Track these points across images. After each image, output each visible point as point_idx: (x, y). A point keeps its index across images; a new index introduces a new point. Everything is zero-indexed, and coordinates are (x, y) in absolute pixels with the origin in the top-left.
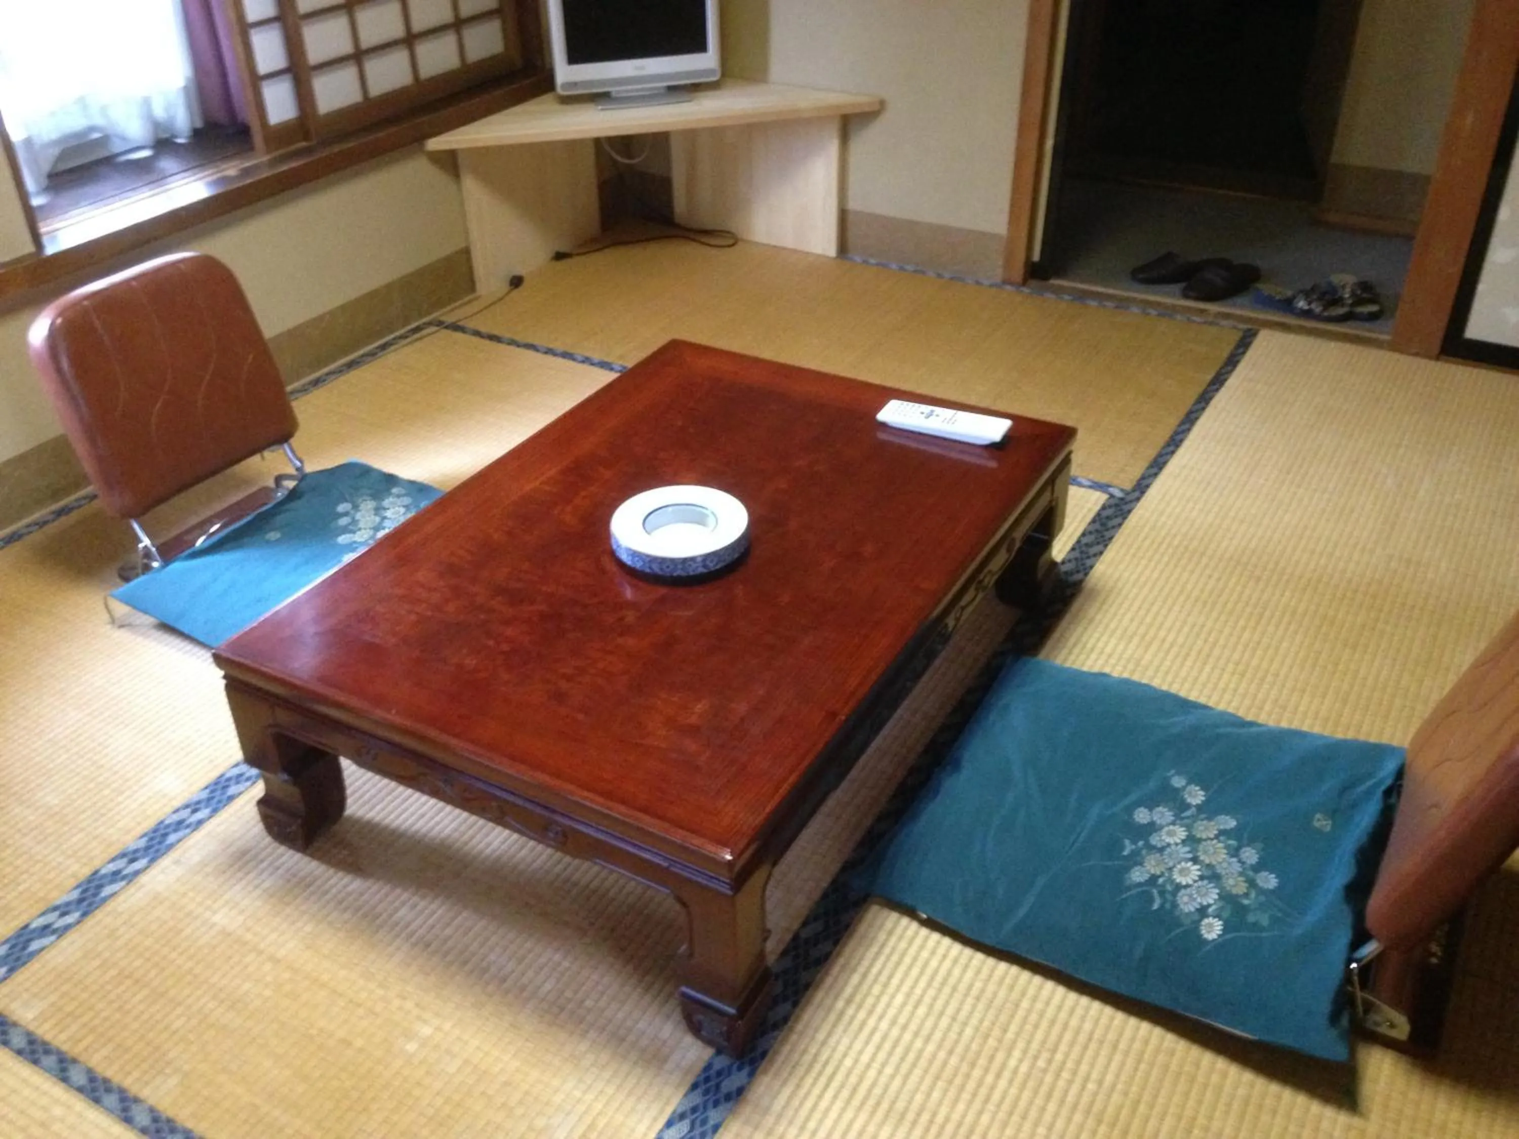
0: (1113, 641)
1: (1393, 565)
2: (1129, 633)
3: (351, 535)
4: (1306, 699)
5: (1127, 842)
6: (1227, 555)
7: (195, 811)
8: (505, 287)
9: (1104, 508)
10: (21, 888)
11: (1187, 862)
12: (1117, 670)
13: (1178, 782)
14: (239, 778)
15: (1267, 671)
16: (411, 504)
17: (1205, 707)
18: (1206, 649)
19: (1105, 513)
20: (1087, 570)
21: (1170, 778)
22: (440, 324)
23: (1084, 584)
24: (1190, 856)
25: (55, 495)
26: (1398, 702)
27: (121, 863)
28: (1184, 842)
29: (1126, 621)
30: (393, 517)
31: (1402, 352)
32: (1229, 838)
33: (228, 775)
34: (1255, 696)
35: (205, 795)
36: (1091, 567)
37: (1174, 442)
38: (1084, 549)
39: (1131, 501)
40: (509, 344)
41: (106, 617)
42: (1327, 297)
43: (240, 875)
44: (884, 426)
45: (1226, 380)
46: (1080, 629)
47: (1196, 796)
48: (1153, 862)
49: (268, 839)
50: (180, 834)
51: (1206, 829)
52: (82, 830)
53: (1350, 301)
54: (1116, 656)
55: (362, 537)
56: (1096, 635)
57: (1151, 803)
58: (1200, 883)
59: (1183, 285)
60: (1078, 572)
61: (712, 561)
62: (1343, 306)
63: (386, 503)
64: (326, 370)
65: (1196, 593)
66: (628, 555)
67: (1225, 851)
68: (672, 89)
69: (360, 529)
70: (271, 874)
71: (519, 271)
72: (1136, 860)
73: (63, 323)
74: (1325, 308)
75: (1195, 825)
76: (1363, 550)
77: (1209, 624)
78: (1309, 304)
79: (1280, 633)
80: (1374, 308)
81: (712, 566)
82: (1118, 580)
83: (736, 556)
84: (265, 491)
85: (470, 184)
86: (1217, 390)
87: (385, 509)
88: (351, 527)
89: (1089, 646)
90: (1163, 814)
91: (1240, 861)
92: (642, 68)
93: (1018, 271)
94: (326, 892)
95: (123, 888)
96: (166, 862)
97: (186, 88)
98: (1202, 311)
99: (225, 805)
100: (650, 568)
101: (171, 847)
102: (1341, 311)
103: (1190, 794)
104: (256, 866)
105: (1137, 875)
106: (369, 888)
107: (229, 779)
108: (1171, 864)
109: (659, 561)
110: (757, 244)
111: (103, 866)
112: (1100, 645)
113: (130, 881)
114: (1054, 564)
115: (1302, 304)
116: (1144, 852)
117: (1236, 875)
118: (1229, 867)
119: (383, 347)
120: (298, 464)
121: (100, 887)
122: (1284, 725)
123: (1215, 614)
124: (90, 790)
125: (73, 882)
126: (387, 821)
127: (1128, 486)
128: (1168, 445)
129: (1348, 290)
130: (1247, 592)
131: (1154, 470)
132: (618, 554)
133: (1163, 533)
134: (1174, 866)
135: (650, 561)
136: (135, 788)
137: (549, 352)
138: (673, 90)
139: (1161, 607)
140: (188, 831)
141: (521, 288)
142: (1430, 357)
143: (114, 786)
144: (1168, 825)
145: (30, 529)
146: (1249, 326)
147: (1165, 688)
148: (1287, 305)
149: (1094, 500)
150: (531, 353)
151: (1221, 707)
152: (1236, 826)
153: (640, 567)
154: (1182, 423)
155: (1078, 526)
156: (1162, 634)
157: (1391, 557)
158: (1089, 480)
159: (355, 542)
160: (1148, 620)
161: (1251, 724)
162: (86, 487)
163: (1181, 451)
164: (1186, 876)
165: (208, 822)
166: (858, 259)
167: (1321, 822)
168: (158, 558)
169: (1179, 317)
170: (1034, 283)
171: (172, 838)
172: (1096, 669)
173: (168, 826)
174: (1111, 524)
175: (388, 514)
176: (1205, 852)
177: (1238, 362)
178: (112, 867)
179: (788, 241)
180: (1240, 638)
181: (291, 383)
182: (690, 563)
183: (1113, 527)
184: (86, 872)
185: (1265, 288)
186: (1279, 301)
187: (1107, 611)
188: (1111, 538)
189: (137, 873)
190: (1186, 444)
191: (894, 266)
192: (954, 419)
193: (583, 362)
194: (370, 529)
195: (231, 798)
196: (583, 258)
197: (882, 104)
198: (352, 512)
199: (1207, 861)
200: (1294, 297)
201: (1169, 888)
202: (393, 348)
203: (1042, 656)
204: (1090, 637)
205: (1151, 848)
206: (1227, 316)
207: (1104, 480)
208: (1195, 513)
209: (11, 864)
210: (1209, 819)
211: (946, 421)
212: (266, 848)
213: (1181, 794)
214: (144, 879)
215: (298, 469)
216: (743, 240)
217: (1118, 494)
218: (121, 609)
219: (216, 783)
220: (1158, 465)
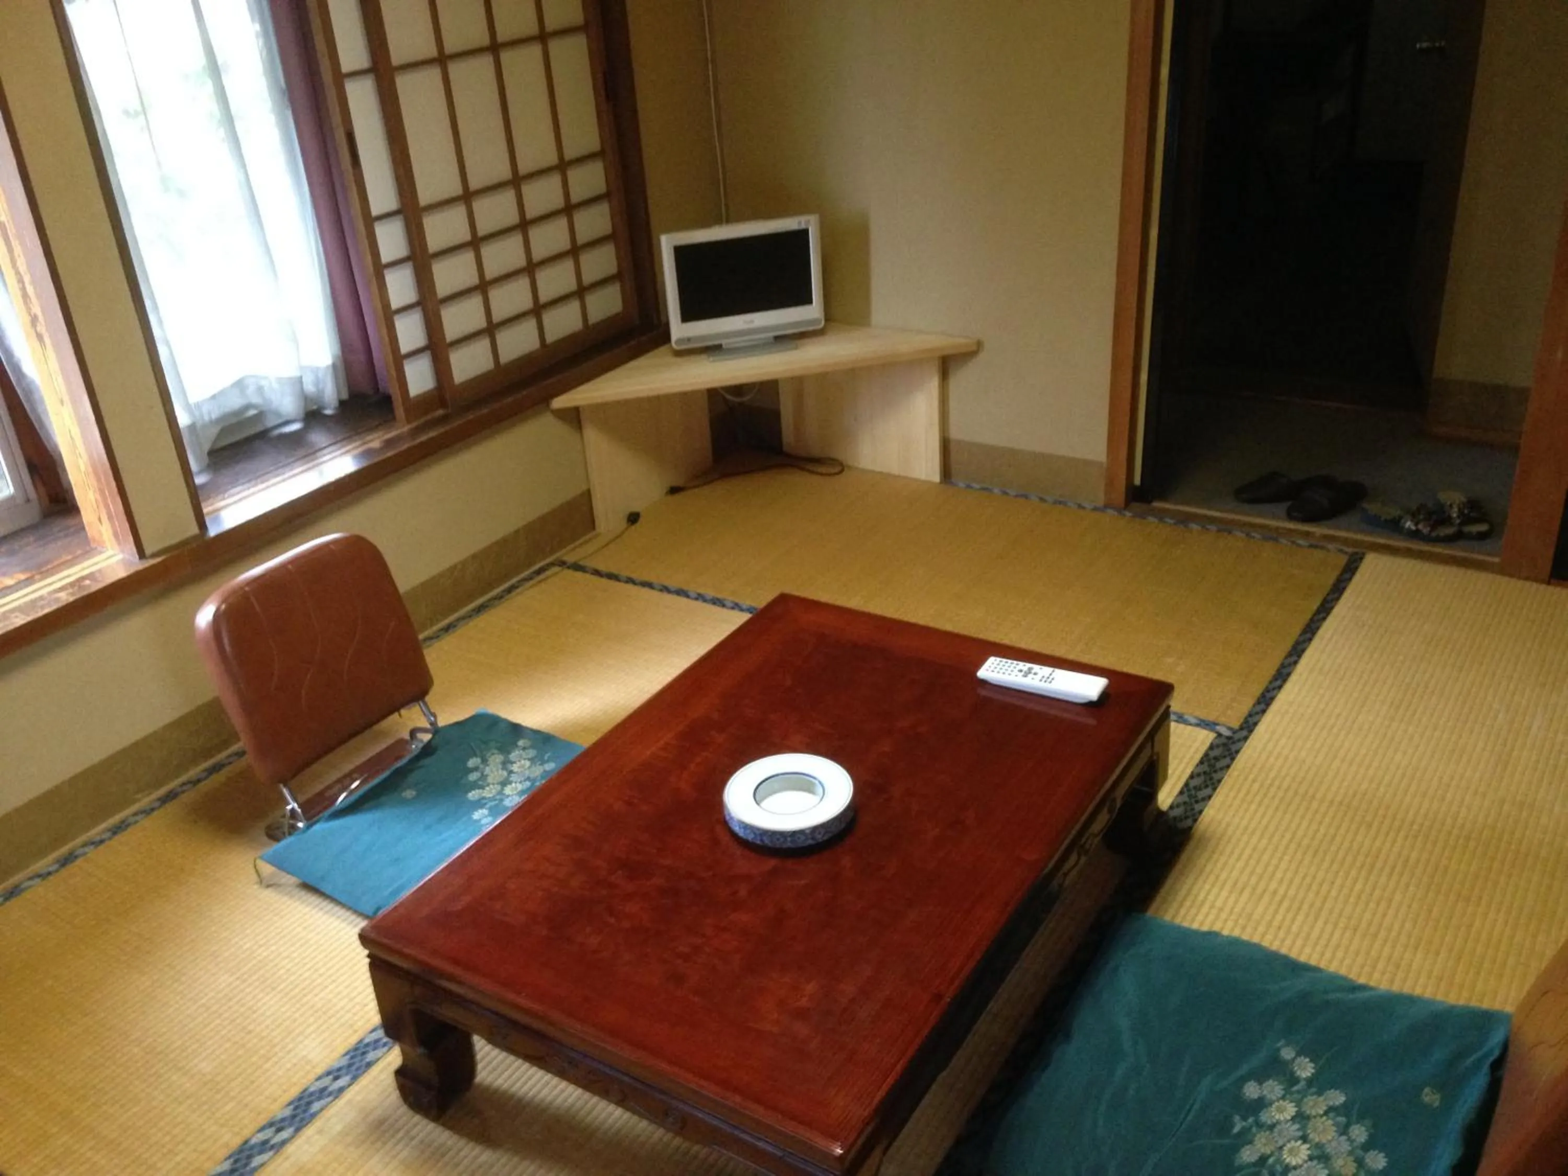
0: (1224, 893)
1: (1506, 807)
2: (1240, 885)
3: (481, 791)
4: (1419, 955)
5: (1237, 1118)
6: (1338, 799)
7: (336, 1078)
8: (624, 524)
9: (1211, 747)
10: (178, 1158)
11: (1296, 1141)
12: (1228, 928)
13: (1287, 1053)
14: (376, 1044)
15: (1381, 925)
16: (536, 757)
17: (1316, 969)
18: (1318, 904)
19: (1213, 754)
20: (1195, 816)
21: (1278, 1050)
22: (562, 564)
23: (1193, 831)
24: (1300, 1134)
25: (207, 753)
26: (1511, 961)
27: (269, 1133)
28: (1293, 1119)
29: (1235, 874)
30: (519, 770)
31: (1511, 575)
32: (1338, 1115)
33: (367, 1041)
34: (1368, 953)
35: (345, 1061)
36: (1201, 812)
37: (1282, 676)
38: (1193, 792)
39: (1239, 740)
40: (627, 582)
41: (254, 877)
42: (1434, 517)
43: (379, 1144)
44: (984, 683)
45: (1332, 608)
46: (1189, 881)
47: (1305, 1069)
48: (1263, 1140)
49: (404, 1109)
50: (323, 1102)
51: (1316, 1105)
52: (233, 1098)
53: (1458, 521)
54: (1227, 910)
55: (490, 792)
56: (1207, 887)
57: (1260, 1077)
58: (1309, 1163)
59: (1289, 503)
60: (1186, 818)
61: (820, 833)
62: (1452, 524)
63: (513, 756)
64: (456, 615)
65: (1306, 842)
66: (740, 828)
67: (1334, 1129)
68: (777, 338)
69: (488, 785)
70: (407, 1145)
71: (636, 509)
72: (1245, 1138)
73: (226, 609)
74: (1433, 527)
75: (1305, 1100)
76: (1476, 793)
77: (1321, 875)
78: (1416, 524)
79: (1392, 884)
80: (1483, 528)
81: (820, 837)
82: (1228, 825)
83: (843, 826)
84: (401, 743)
85: (592, 435)
86: (1324, 619)
87: (512, 763)
88: (480, 783)
89: (1201, 897)
90: (1273, 1089)
91: (1349, 1139)
92: (752, 322)
93: (1120, 495)
94: (457, 1165)
95: (271, 1158)
96: (310, 1131)
97: (334, 366)
98: (1307, 534)
99: (364, 1072)
100: (762, 840)
101: (314, 1116)
102: (1449, 531)
103: (1299, 1065)
104: (393, 1136)
105: (1247, 1155)
106: (498, 1160)
107: (367, 1045)
108: (1280, 1143)
109: (770, 833)
110: (865, 471)
111: (253, 1135)
112: (1211, 898)
113: (278, 1151)
114: (1161, 814)
115: (1409, 524)
116: (1254, 1130)
117: (1345, 1155)
118: (1338, 1146)
119: (510, 590)
120: (432, 719)
121: (250, 1157)
122: (1396, 988)
123: (1326, 865)
124: (240, 1057)
125: (225, 1152)
126: (514, 1089)
127: (1236, 725)
128: (1275, 678)
129: (1456, 509)
130: (1359, 838)
131: (1262, 706)
132: (731, 825)
133: (1272, 775)
134: (1284, 1145)
135: (761, 835)
136: (280, 1054)
137: (665, 589)
138: (780, 339)
139: (1271, 857)
140: (331, 1098)
141: (638, 525)
142: (1542, 581)
143: (262, 1052)
144: (1278, 1100)
145: (185, 788)
146: (1356, 550)
147: (1274, 947)
148: (1394, 526)
149: (1203, 739)
150: (645, 591)
151: (1332, 968)
152: (1345, 1102)
153: (752, 839)
154: (1290, 655)
155: (1185, 769)
156: (1273, 885)
157: (1503, 801)
158: (1196, 717)
159: (484, 798)
160: (1259, 870)
161: (1363, 988)
162: (235, 743)
163: (1288, 686)
164: (1295, 1156)
165: (349, 1089)
166: (962, 485)
167: (1430, 1097)
168: (302, 818)
169: (1284, 541)
170: (1136, 506)
171: (316, 1106)
172: (1205, 928)
173: (311, 1094)
174: (1219, 765)
175: (515, 768)
176: (1315, 1130)
177: (1344, 589)
178: (261, 1137)
179: (894, 468)
180: (1351, 890)
181: (422, 632)
182: (799, 835)
183: (1221, 769)
184: (236, 1142)
185: (1373, 508)
186: (1386, 520)
187: (1217, 861)
188: (1219, 781)
189: (284, 1143)
190: (1294, 678)
191: (996, 491)
192: (1051, 677)
193: (696, 599)
194: (498, 784)
195: (369, 1065)
196: (696, 490)
197: (979, 344)
198: (481, 766)
199: (1317, 1140)
200: (1401, 518)
201: (1279, 1168)
202: (519, 590)
203: (1150, 913)
204: (1201, 889)
205: (1260, 1126)
206: (1332, 539)
207: (1211, 718)
208: (1303, 754)
209: (168, 1133)
210: (1319, 1093)
211: (1044, 680)
212: (401, 1117)
213: (1290, 1066)
214: (290, 1149)
215: (431, 724)
216: (849, 467)
217: (1226, 733)
218: (267, 869)
219: (356, 1049)
220: (1265, 700)
